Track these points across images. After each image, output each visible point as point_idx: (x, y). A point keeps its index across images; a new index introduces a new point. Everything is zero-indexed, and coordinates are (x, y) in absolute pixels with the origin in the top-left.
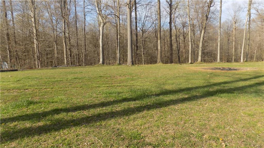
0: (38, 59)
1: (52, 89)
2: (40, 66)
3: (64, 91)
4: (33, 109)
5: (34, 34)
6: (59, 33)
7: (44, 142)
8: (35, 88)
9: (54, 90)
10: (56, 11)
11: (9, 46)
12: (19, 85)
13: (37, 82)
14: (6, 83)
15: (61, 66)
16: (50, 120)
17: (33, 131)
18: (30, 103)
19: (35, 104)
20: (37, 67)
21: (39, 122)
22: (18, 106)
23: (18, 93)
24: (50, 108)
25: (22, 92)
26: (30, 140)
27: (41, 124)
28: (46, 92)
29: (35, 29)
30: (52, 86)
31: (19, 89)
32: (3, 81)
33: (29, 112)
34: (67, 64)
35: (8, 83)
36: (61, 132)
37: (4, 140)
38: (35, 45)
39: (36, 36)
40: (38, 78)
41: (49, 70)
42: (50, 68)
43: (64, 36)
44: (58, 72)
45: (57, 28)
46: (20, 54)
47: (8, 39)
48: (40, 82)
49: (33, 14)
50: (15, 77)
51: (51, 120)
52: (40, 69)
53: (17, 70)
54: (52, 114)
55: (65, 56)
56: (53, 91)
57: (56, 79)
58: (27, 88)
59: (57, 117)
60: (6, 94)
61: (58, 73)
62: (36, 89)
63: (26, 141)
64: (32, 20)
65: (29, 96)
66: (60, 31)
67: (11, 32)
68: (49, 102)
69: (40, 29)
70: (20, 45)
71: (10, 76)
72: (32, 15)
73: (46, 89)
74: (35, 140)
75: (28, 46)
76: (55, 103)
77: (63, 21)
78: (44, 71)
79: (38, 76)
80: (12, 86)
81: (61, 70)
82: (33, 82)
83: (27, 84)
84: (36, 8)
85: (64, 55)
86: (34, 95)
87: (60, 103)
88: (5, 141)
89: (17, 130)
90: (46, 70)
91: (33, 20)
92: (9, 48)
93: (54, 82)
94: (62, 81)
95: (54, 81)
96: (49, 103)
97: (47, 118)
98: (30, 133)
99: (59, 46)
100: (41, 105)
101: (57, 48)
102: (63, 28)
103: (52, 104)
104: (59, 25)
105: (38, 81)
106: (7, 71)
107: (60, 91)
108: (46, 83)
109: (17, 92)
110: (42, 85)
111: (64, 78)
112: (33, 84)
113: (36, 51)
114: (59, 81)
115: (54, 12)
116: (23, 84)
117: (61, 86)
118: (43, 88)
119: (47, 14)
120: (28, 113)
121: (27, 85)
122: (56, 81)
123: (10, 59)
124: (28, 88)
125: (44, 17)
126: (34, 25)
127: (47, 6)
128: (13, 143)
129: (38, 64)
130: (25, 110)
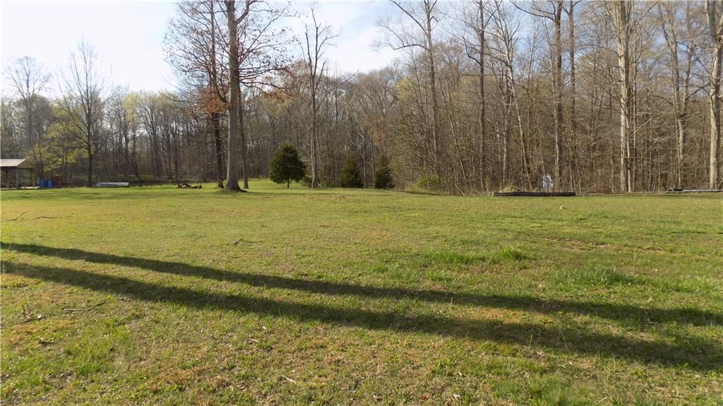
0: (627, 169)
1: (671, 251)
2: (631, 187)
3: (714, 264)
4: (623, 296)
5: (622, 101)
6: (696, 89)
7: (662, 386)
8: (624, 243)
9: (679, 255)
10: (689, 26)
11: (560, 137)
12: (584, 231)
13: (626, 229)
14: (555, 223)
15: (694, 188)
16: (673, 335)
17: (629, 348)
18: (615, 279)
19: (628, 283)
20: (623, 187)
21: (642, 331)
22: (587, 281)
23: (583, 249)
24: (670, 302)
25: (593, 248)
26: (622, 369)
27: (648, 336)
28: (653, 259)
29: (627, 87)
30: (671, 245)
31: (583, 239)
32: (549, 216)
33: (614, 300)
34: (718, 183)
35: (560, 223)
36: (714, 378)
37: (566, 347)
38: (622, 129)
39: (628, 104)
40: (629, 218)
41: (659, 199)
42: (660, 192)
43: (713, 97)
44: (686, 207)
45: (690, 76)
46: (581, 153)
47: (560, 118)
48: (635, 230)
49: (622, 48)
50: (573, 211)
51: (678, 337)
52: (632, 195)
53: (573, 195)
54: (680, 321)
55: (713, 160)
56: (674, 258)
57: (683, 227)
58: (602, 239)
59: (693, 331)
60: (558, 247)
61: (687, 210)
62: (625, 246)
63: (615, 368)
64: (620, 65)
65: (609, 261)
66: (700, 83)
67: (566, 101)
68: (666, 285)
69: (640, 85)
70: (584, 131)
71: (561, 208)
72: (620, 50)
73: (653, 249)
74: (636, 373)
75: (604, 132)
76: (685, 294)
77: (716, 50)
78: (643, 200)
79: (628, 213)
80: (567, 231)
81: (696, 201)
82: (617, 228)
83: (601, 230)
84: (631, 31)
85: (710, 154)
86: (623, 261)
87: (703, 296)
88: (568, 350)
89: (591, 335)
90: (649, 199)
91: (621, 63)
92: (561, 141)
93: (676, 236)
94: (703, 235)
95: (676, 231)
96: (666, 288)
97: (665, 327)
98: (620, 350)
99: (693, 131)
100: (644, 289)
101: (685, 135)
102: (714, 74)
103: (677, 295)
104: (697, 63)
105: (629, 226)
106: (553, 196)
107: (697, 261)
108: (651, 234)
109: (580, 247)
110: (642, 239)
111: (710, 225)
112: (617, 233)
113: (622, 146)
114: (693, 232)
115: (684, 28)
116: (591, 229)
117: (702, 249)
118: (645, 247)
119: (661, 40)
120: (611, 301)
121: (602, 233)
122: (683, 232)
123: (560, 167)
124: (604, 240)
125: (651, 49)
126: (623, 77)
127: (664, 17)
128: (584, 360)
129: (627, 180)
130: (603, 292)
